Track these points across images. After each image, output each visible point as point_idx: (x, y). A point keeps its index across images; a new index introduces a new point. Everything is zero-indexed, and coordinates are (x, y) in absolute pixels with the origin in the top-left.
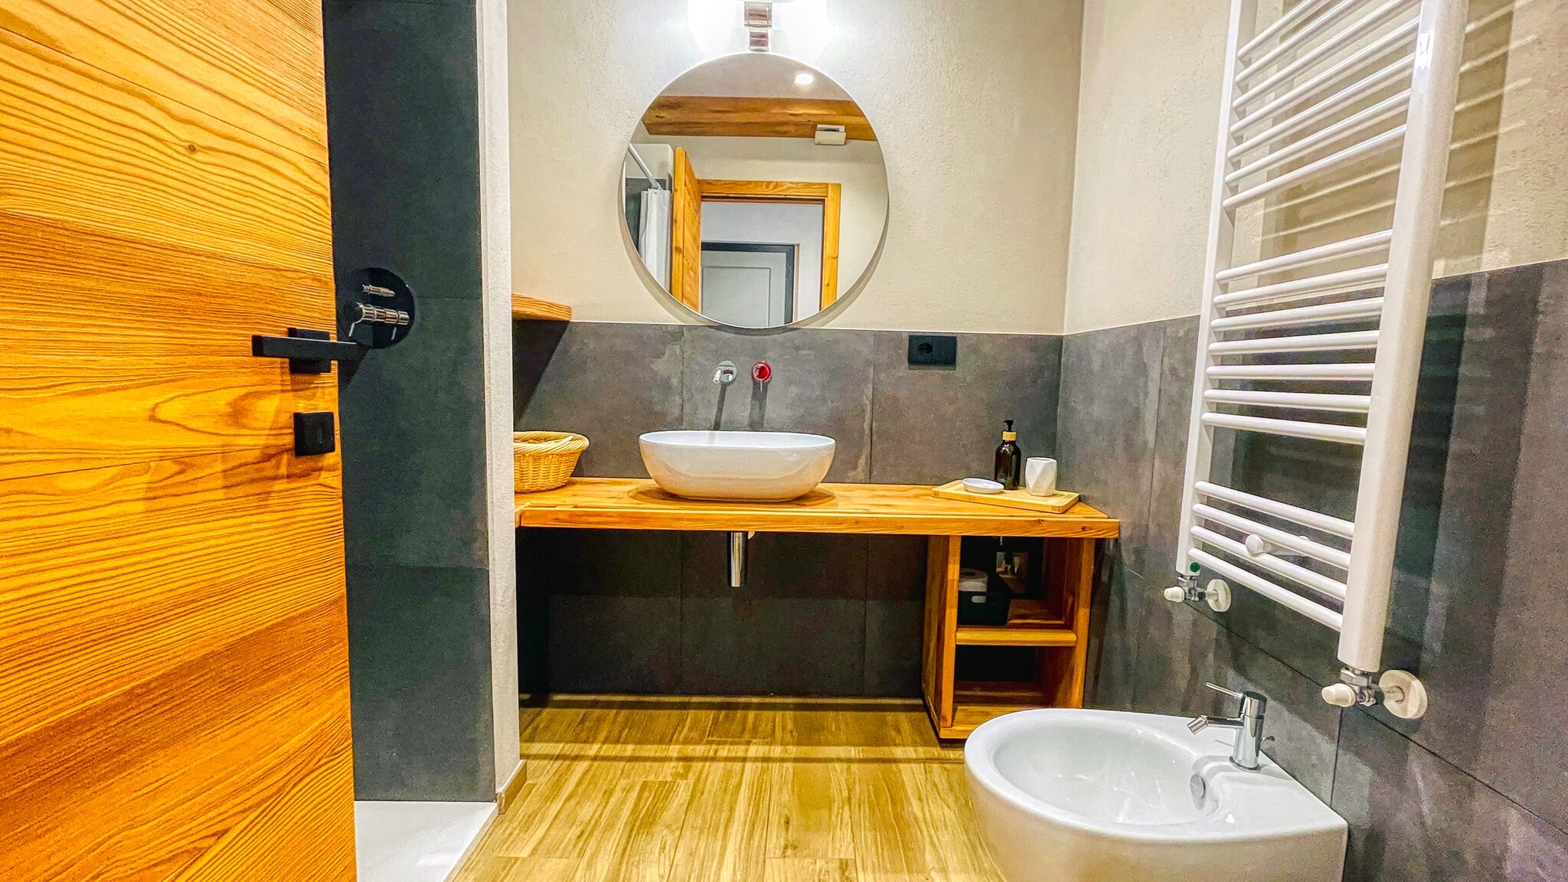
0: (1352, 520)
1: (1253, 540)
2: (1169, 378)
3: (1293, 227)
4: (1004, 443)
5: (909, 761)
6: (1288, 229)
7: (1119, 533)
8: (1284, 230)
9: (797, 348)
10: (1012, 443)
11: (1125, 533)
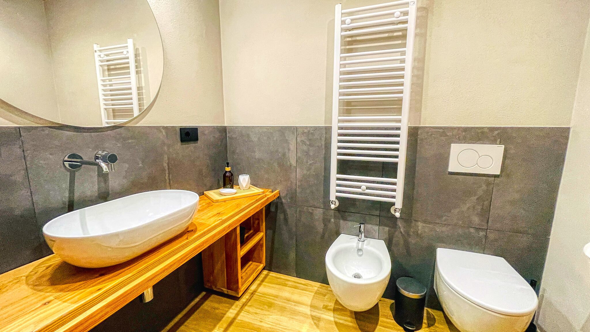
0: (396, 178)
1: (364, 187)
2: (301, 144)
3: (349, 107)
4: (226, 172)
5: (238, 314)
6: (348, 107)
7: (280, 194)
8: (346, 107)
9: (125, 139)
10: (230, 172)
11: (282, 195)
